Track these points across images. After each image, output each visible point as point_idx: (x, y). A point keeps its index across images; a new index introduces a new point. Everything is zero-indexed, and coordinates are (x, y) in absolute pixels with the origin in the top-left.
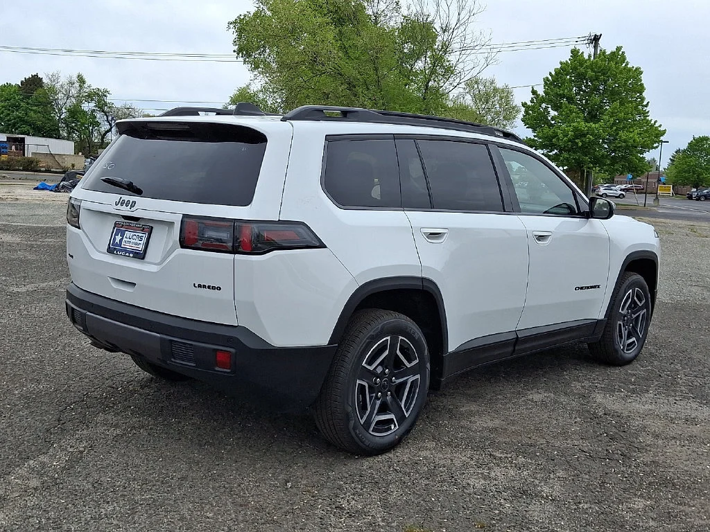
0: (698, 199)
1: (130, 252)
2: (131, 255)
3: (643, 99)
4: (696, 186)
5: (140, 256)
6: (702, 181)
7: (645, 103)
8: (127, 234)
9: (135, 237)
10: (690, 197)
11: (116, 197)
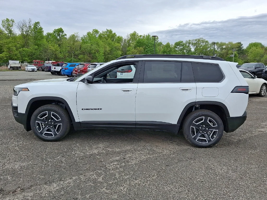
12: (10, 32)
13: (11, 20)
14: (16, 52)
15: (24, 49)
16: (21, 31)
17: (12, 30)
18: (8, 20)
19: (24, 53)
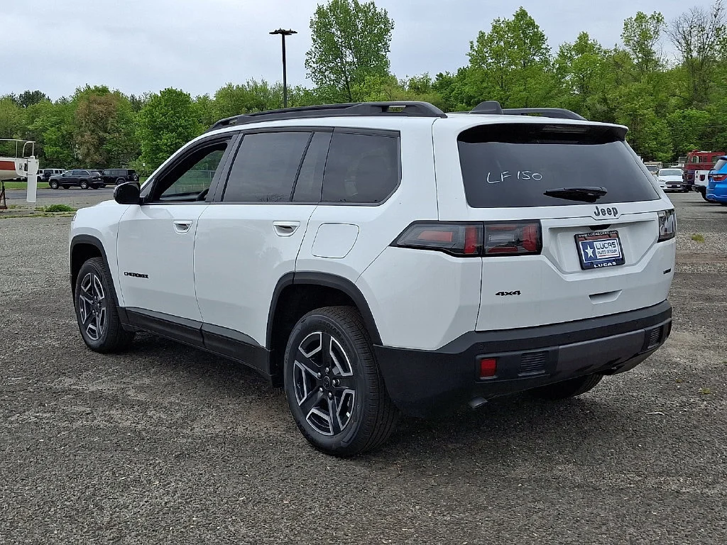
1: (611, 261)
2: (614, 263)
5: (620, 261)
8: (597, 244)
9: (606, 246)
12: (647, 55)
13: (653, 17)
14: (661, 124)
15: (688, 112)
16: (683, 50)
17: (654, 48)
18: (641, 17)
19: (686, 125)
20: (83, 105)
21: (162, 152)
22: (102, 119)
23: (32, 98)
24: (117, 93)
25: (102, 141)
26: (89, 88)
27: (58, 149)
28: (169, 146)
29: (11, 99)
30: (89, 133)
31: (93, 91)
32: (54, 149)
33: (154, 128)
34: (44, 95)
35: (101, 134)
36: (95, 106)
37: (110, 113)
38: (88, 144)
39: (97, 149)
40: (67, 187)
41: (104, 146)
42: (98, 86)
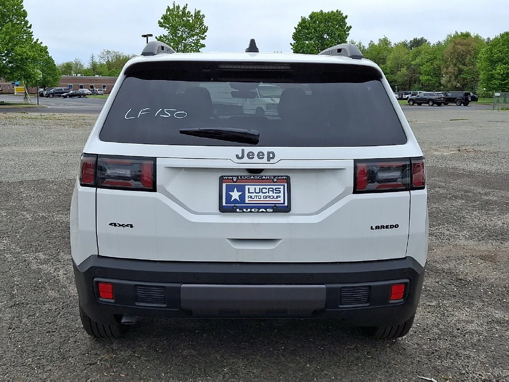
0: (48, 96)
2: (271, 210)
3: (27, 22)
4: (44, 87)
5: (285, 209)
6: (48, 82)
7: (28, 26)
8: (250, 188)
9: (264, 191)
10: (42, 95)
11: (237, 150)
20: (450, 47)
21: (495, 79)
22: (463, 55)
23: (417, 43)
24: (477, 37)
25: (460, 71)
26: (457, 33)
27: (429, 77)
28: (501, 75)
29: (404, 44)
30: (452, 66)
31: (460, 36)
32: (426, 78)
33: (491, 61)
34: (426, 41)
35: (461, 66)
36: (460, 47)
37: (469, 52)
38: (451, 74)
39: (456, 77)
40: (420, 104)
41: (462, 76)
42: (463, 32)
